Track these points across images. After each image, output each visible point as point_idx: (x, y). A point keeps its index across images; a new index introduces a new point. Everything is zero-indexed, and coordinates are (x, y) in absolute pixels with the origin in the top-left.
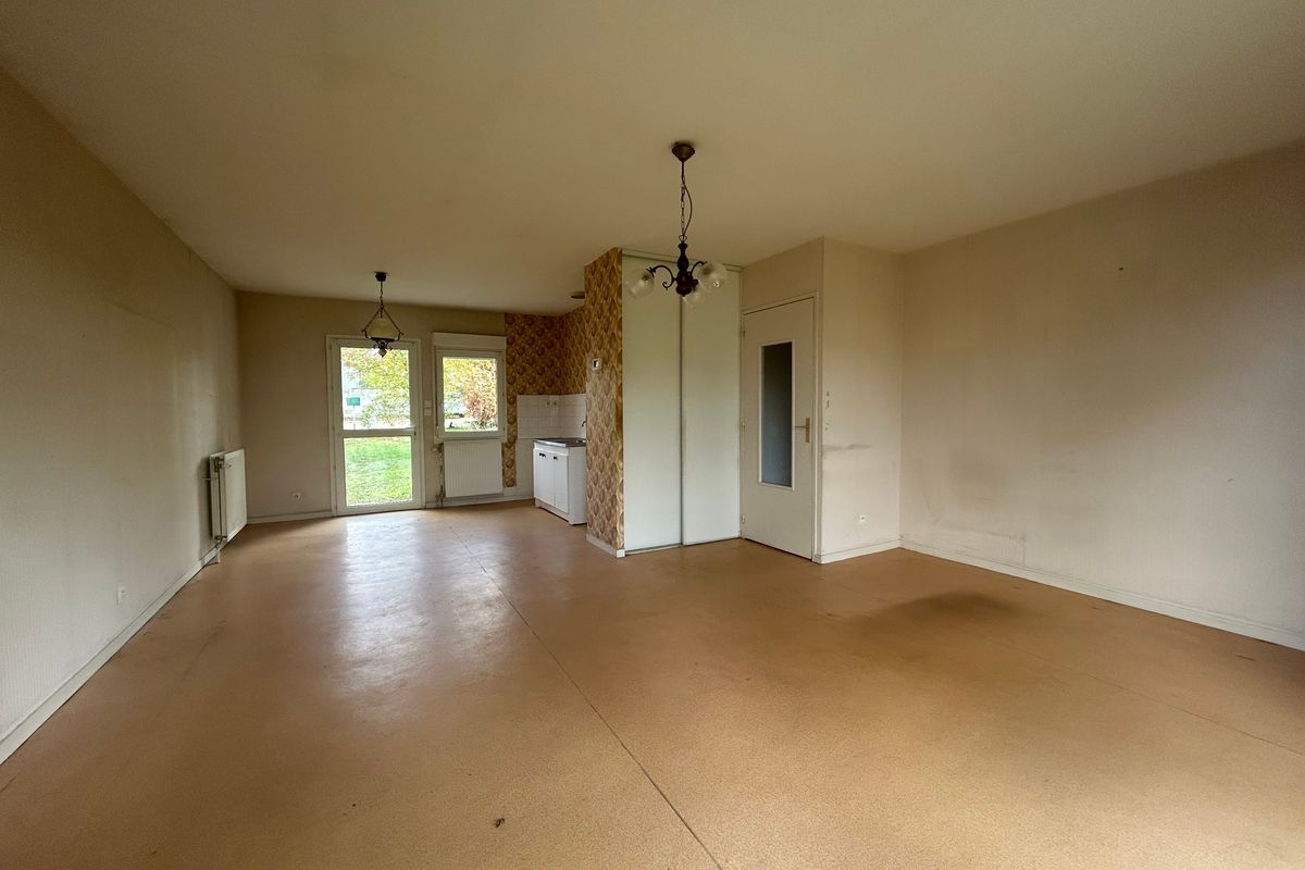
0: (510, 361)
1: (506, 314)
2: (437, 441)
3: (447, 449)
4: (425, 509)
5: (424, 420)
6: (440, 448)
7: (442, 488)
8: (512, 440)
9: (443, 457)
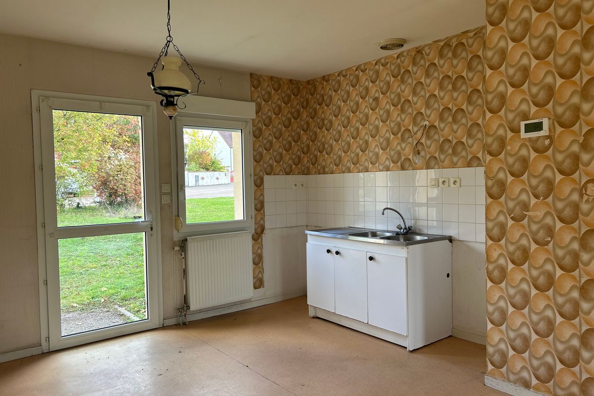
0: (257, 134)
1: (251, 74)
2: (177, 236)
3: (191, 246)
4: (163, 328)
5: (161, 208)
6: (183, 245)
7: (186, 299)
8: (259, 230)
9: (185, 258)
